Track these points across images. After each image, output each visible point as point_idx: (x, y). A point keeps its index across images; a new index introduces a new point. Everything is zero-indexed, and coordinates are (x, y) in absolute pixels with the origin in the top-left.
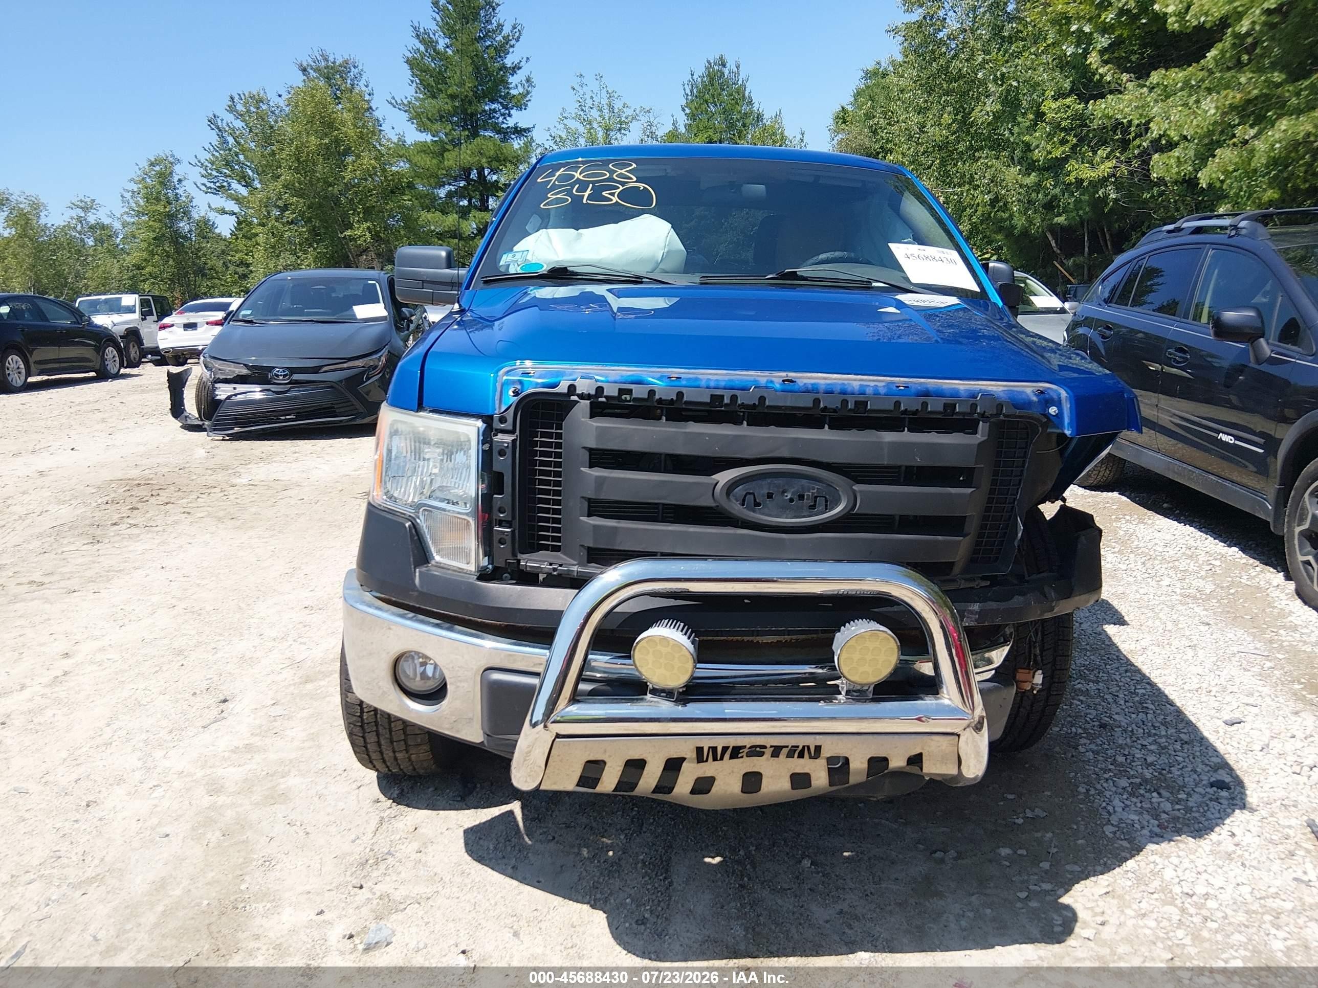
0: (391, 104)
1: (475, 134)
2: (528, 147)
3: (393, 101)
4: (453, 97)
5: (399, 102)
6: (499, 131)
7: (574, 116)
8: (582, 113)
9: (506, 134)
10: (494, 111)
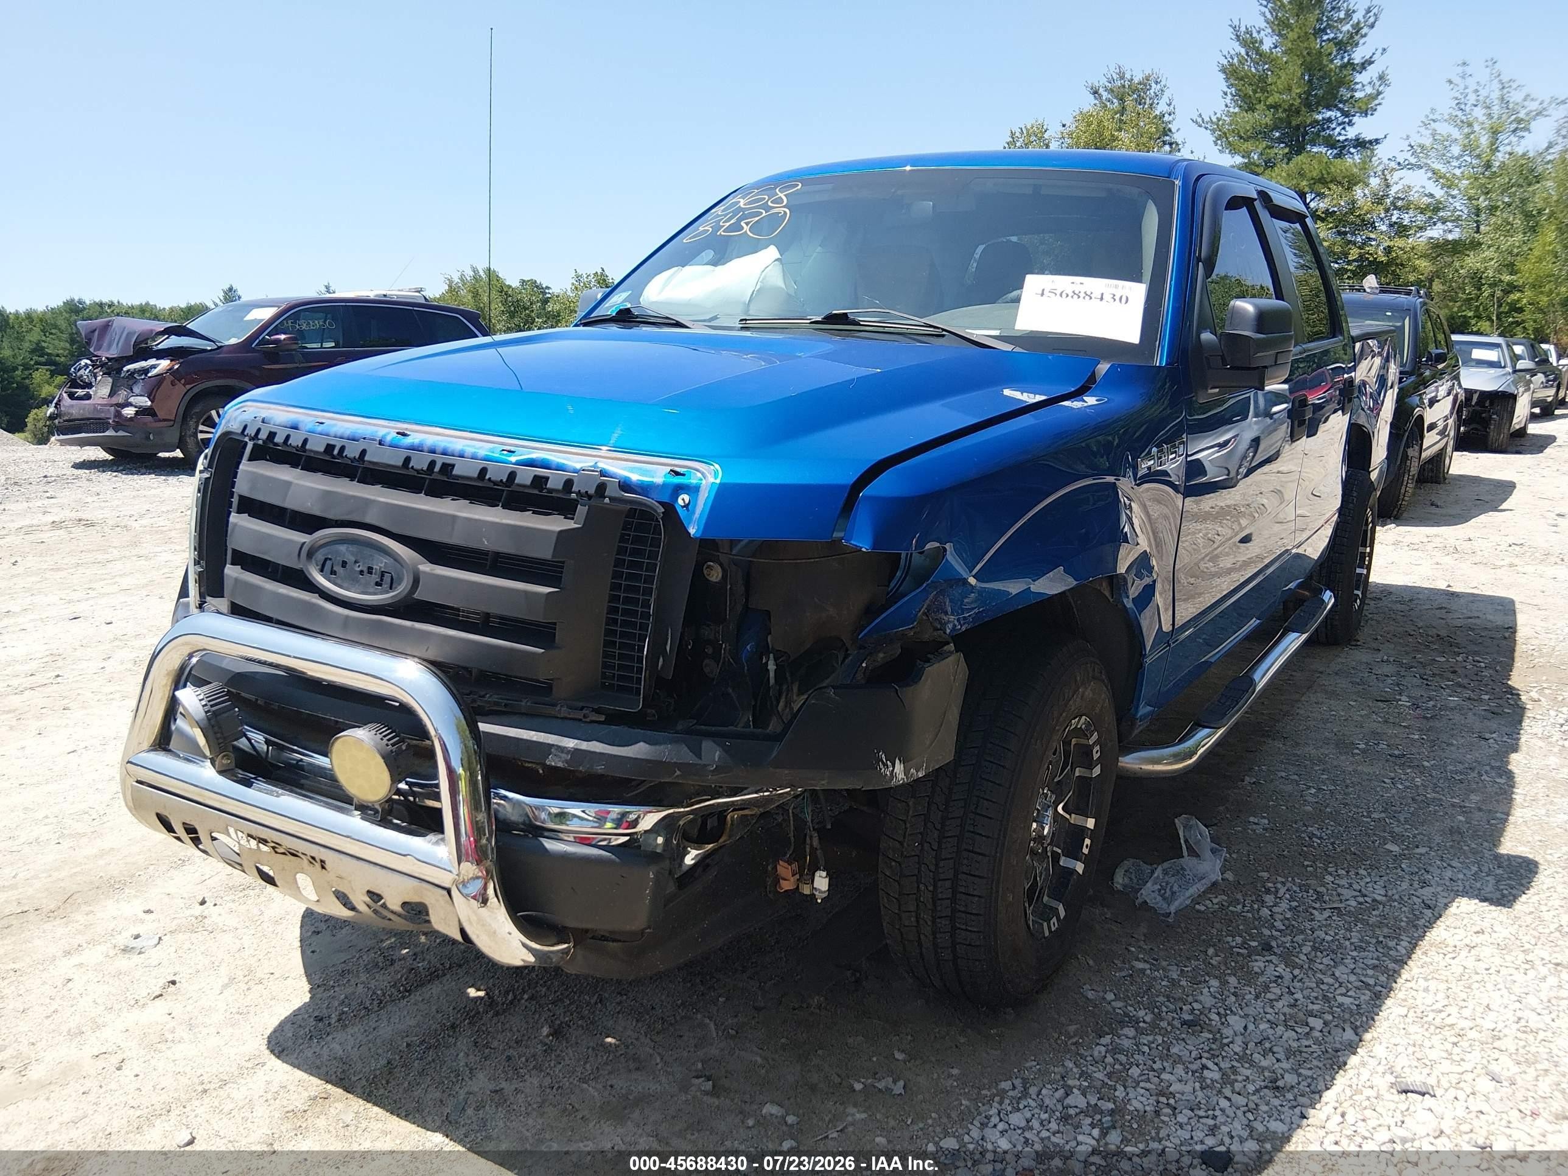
0: (1196, 122)
1: (1299, 149)
2: (1365, 166)
3: (1199, 120)
4: (1275, 107)
5: (1207, 119)
6: (1331, 143)
7: (1447, 117)
8: (1460, 113)
9: (1341, 148)
10: (1329, 120)
